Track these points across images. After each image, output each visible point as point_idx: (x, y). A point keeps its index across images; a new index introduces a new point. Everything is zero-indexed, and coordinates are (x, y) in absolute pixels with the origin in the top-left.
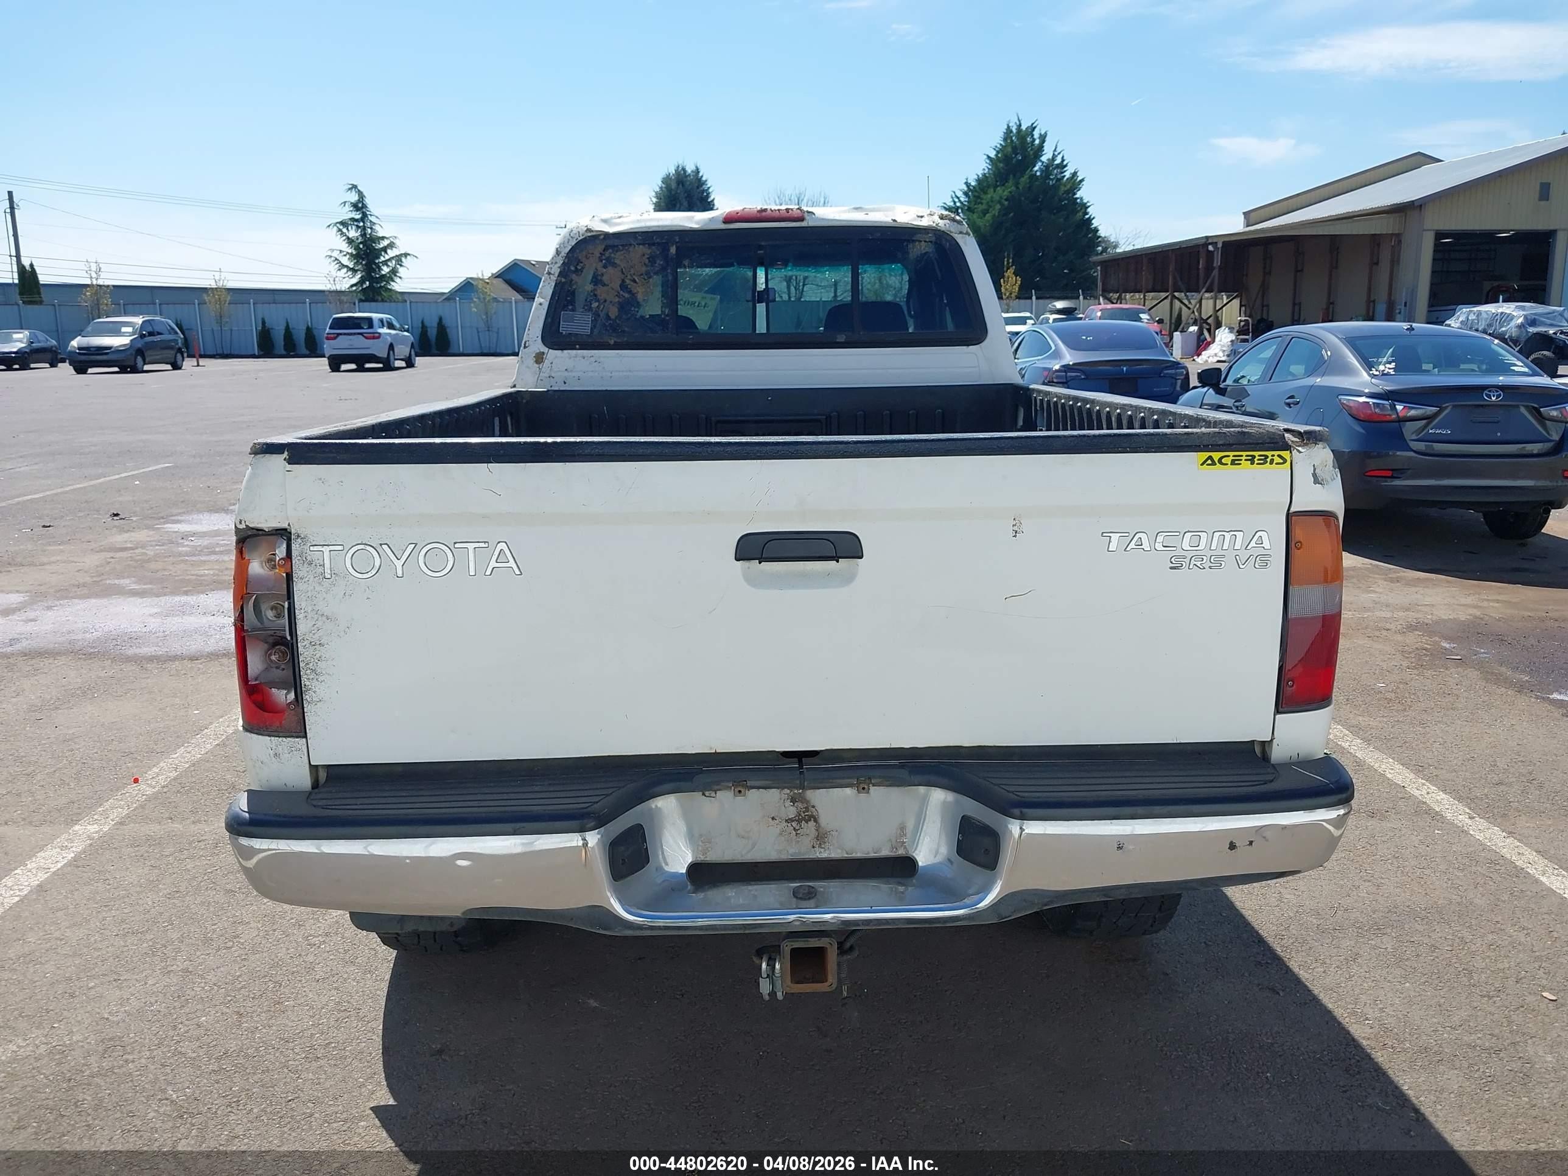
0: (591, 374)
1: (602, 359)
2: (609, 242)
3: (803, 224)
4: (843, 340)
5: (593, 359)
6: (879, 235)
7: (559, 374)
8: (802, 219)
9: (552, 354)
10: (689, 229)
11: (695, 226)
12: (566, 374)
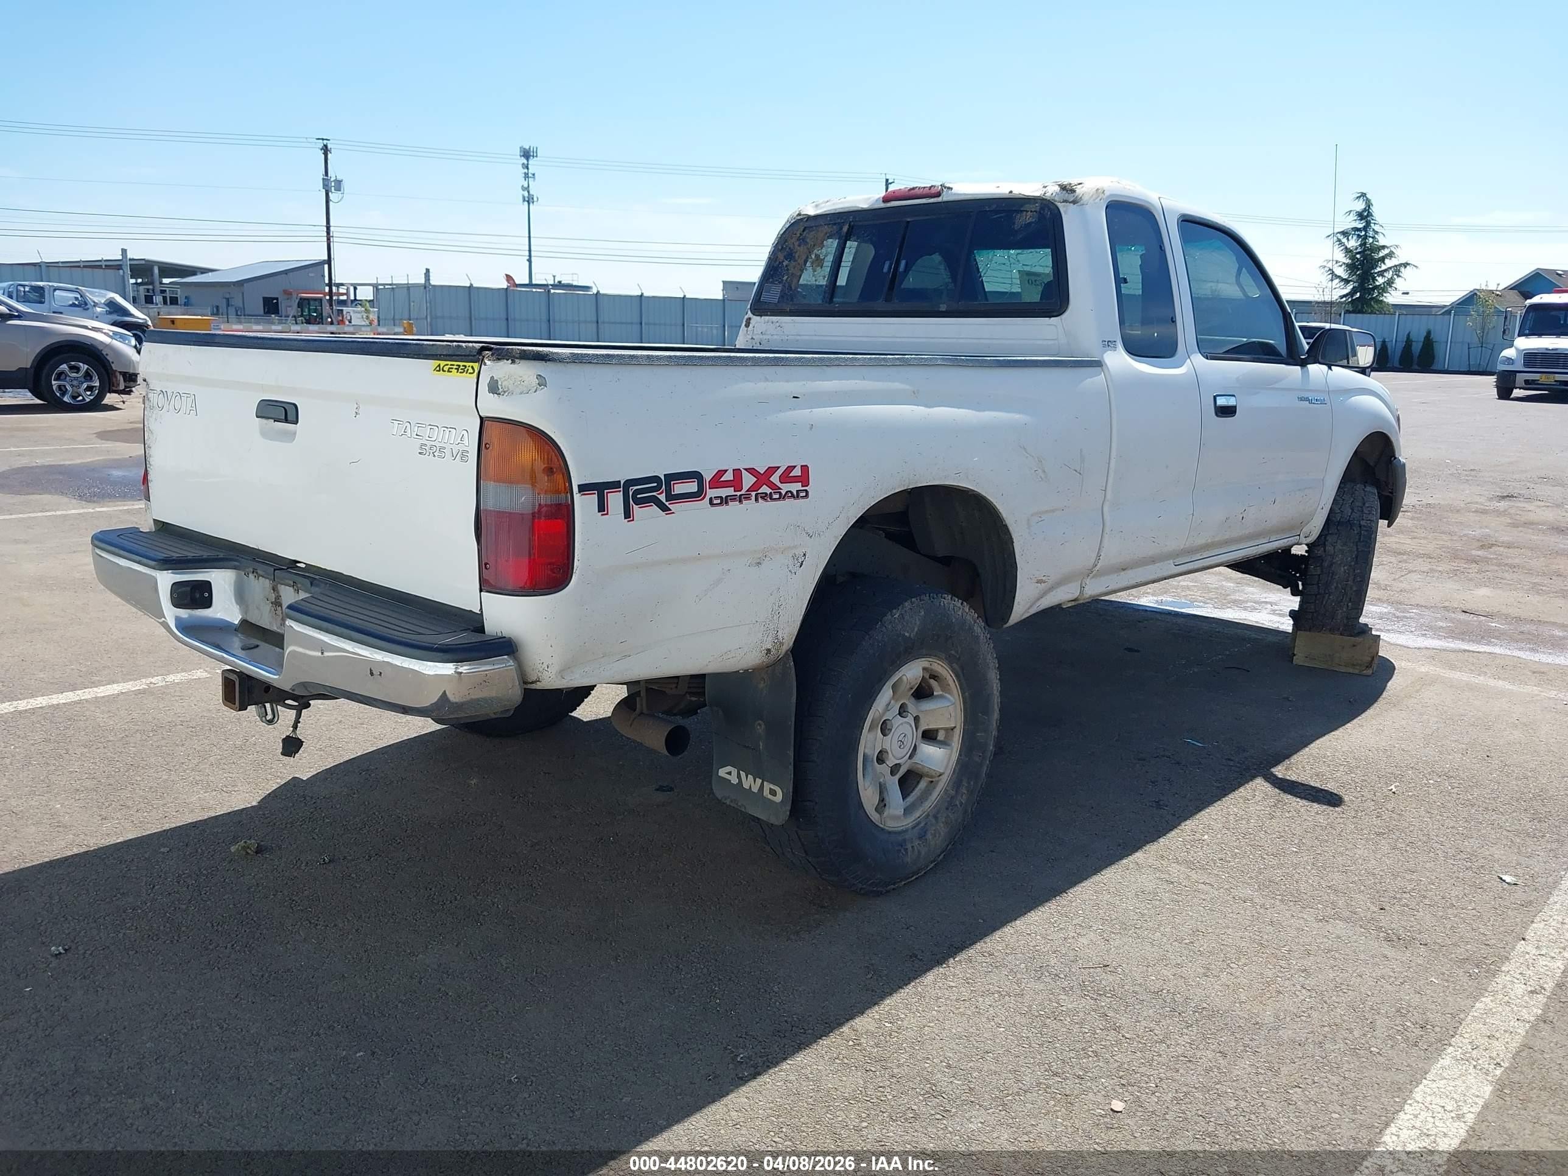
0: (775, 337)
1: (783, 325)
2: (807, 224)
3: (939, 199)
4: (944, 310)
5: (778, 324)
6: (994, 207)
7: (757, 336)
8: (938, 195)
9: (755, 319)
10: (860, 209)
11: (865, 206)
12: (761, 337)
